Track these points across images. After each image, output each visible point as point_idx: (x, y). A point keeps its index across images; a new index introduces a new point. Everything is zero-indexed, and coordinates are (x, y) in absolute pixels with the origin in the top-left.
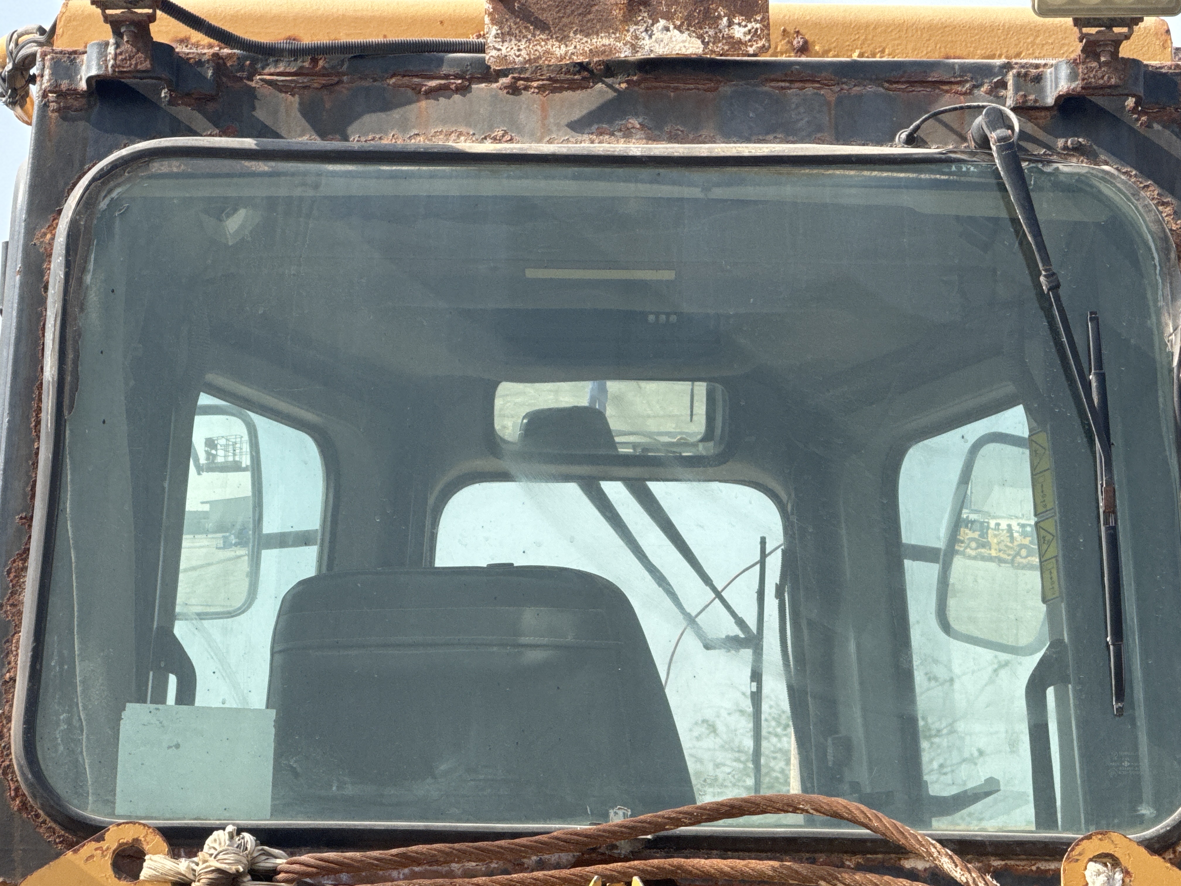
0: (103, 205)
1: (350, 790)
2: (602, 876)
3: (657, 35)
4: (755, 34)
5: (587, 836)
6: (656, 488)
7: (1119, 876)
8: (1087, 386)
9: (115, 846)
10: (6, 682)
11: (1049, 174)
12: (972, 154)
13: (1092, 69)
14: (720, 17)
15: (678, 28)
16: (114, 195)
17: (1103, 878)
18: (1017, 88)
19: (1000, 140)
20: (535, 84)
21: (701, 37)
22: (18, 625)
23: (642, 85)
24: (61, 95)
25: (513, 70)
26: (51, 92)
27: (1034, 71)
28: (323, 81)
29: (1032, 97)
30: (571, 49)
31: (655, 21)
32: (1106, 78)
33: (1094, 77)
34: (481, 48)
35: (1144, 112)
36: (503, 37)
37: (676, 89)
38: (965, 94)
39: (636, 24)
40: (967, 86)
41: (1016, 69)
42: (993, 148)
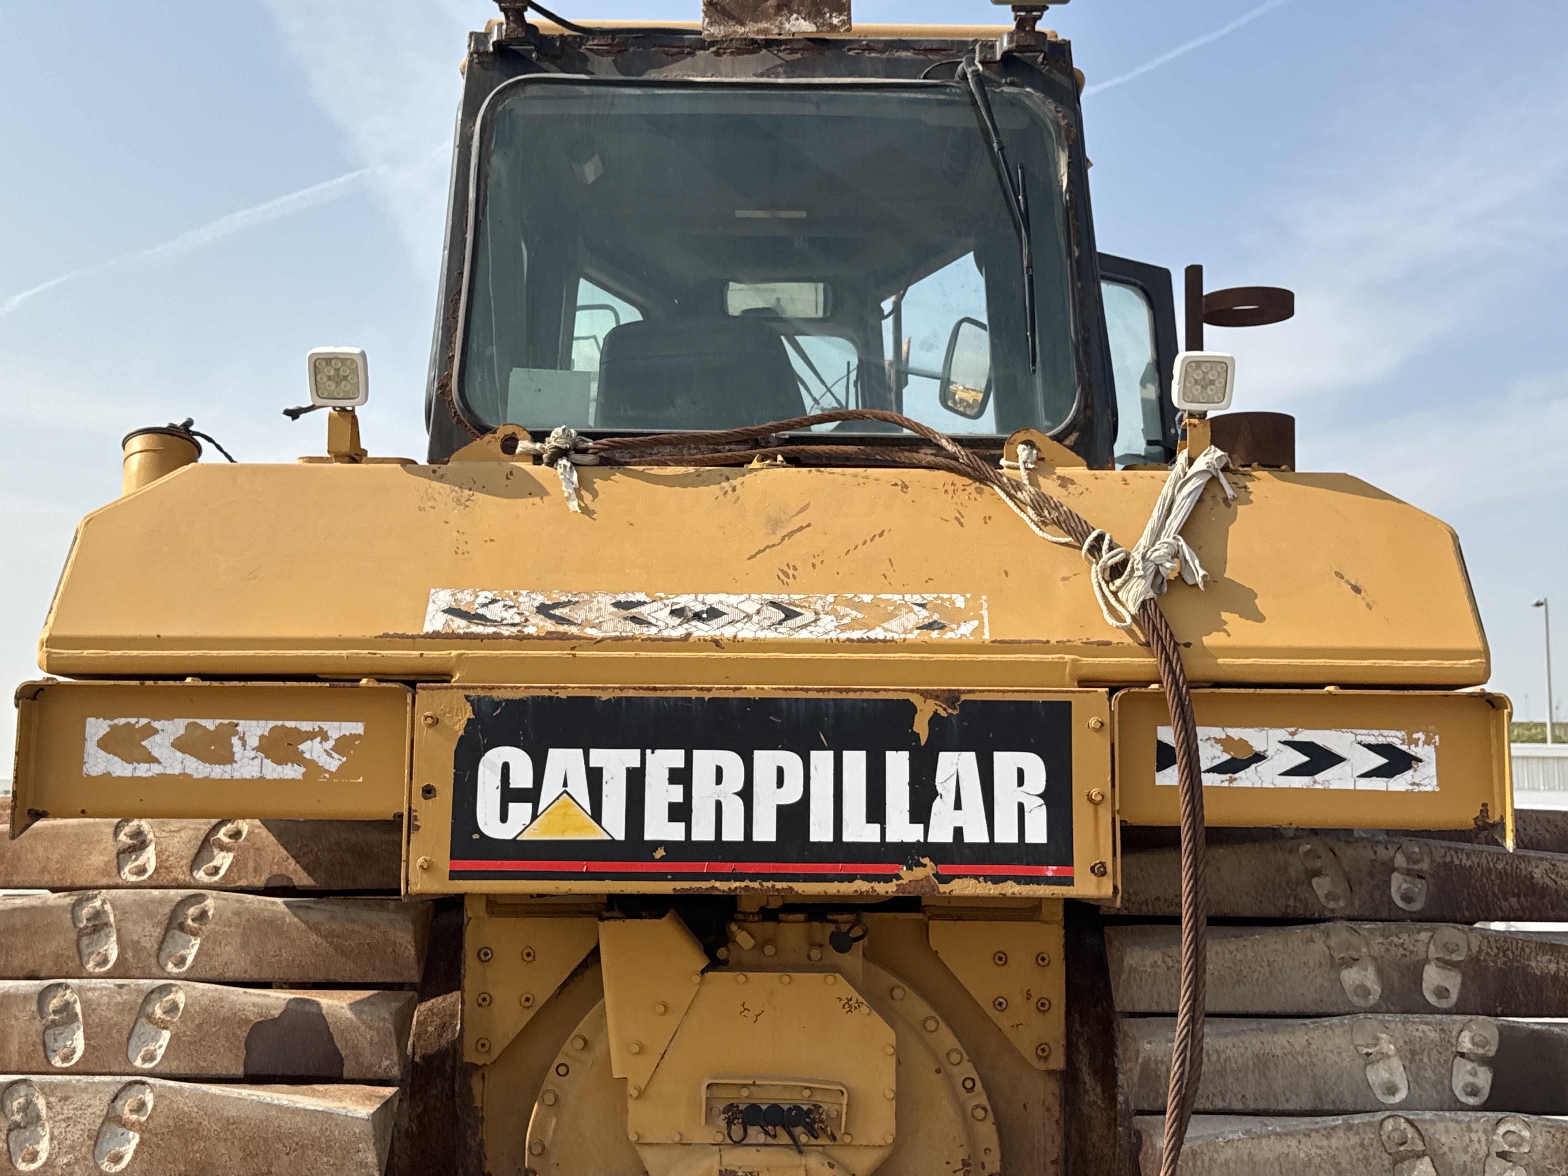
0: (500, 108)
1: (630, 413)
2: (761, 454)
3: (792, 22)
4: (844, 23)
5: (753, 431)
6: (799, 339)
7: (1035, 452)
8: (1018, 201)
9: (502, 436)
10: (450, 358)
11: (998, 93)
12: (958, 82)
13: (1021, 37)
14: (825, 13)
15: (804, 19)
16: (506, 103)
17: (1027, 452)
18: (981, 52)
19: (973, 71)
20: (729, 51)
21: (815, 23)
22: (456, 329)
24: (480, 54)
25: (717, 41)
26: (475, 53)
27: (990, 43)
28: (618, 49)
29: (989, 56)
30: (747, 30)
31: (791, 15)
32: (1029, 41)
33: (1024, 40)
34: (700, 33)
35: (1047, 64)
36: (711, 24)
38: (952, 57)
39: (781, 16)
40: (955, 51)
41: (980, 43)
42: (969, 76)
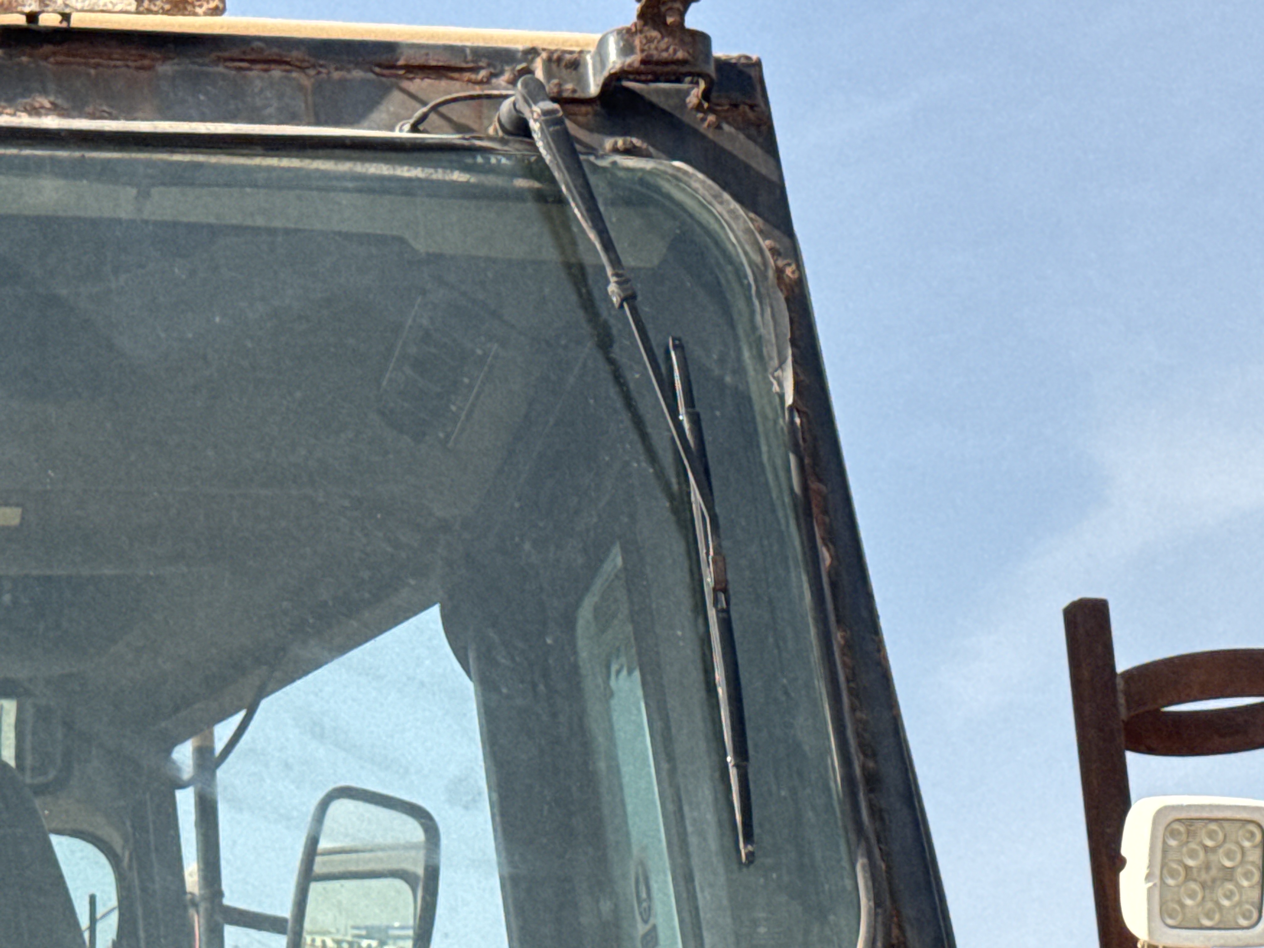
8: (678, 425)
11: (604, 169)
13: (650, 40)
18: (549, 76)
19: (545, 113)
23: (52, 60)
27: (568, 58)
29: (569, 86)
32: (671, 50)
33: (656, 49)
35: (711, 110)
37: (97, 66)
38: (481, 83)
40: (483, 74)
41: (544, 55)
42: (535, 126)
